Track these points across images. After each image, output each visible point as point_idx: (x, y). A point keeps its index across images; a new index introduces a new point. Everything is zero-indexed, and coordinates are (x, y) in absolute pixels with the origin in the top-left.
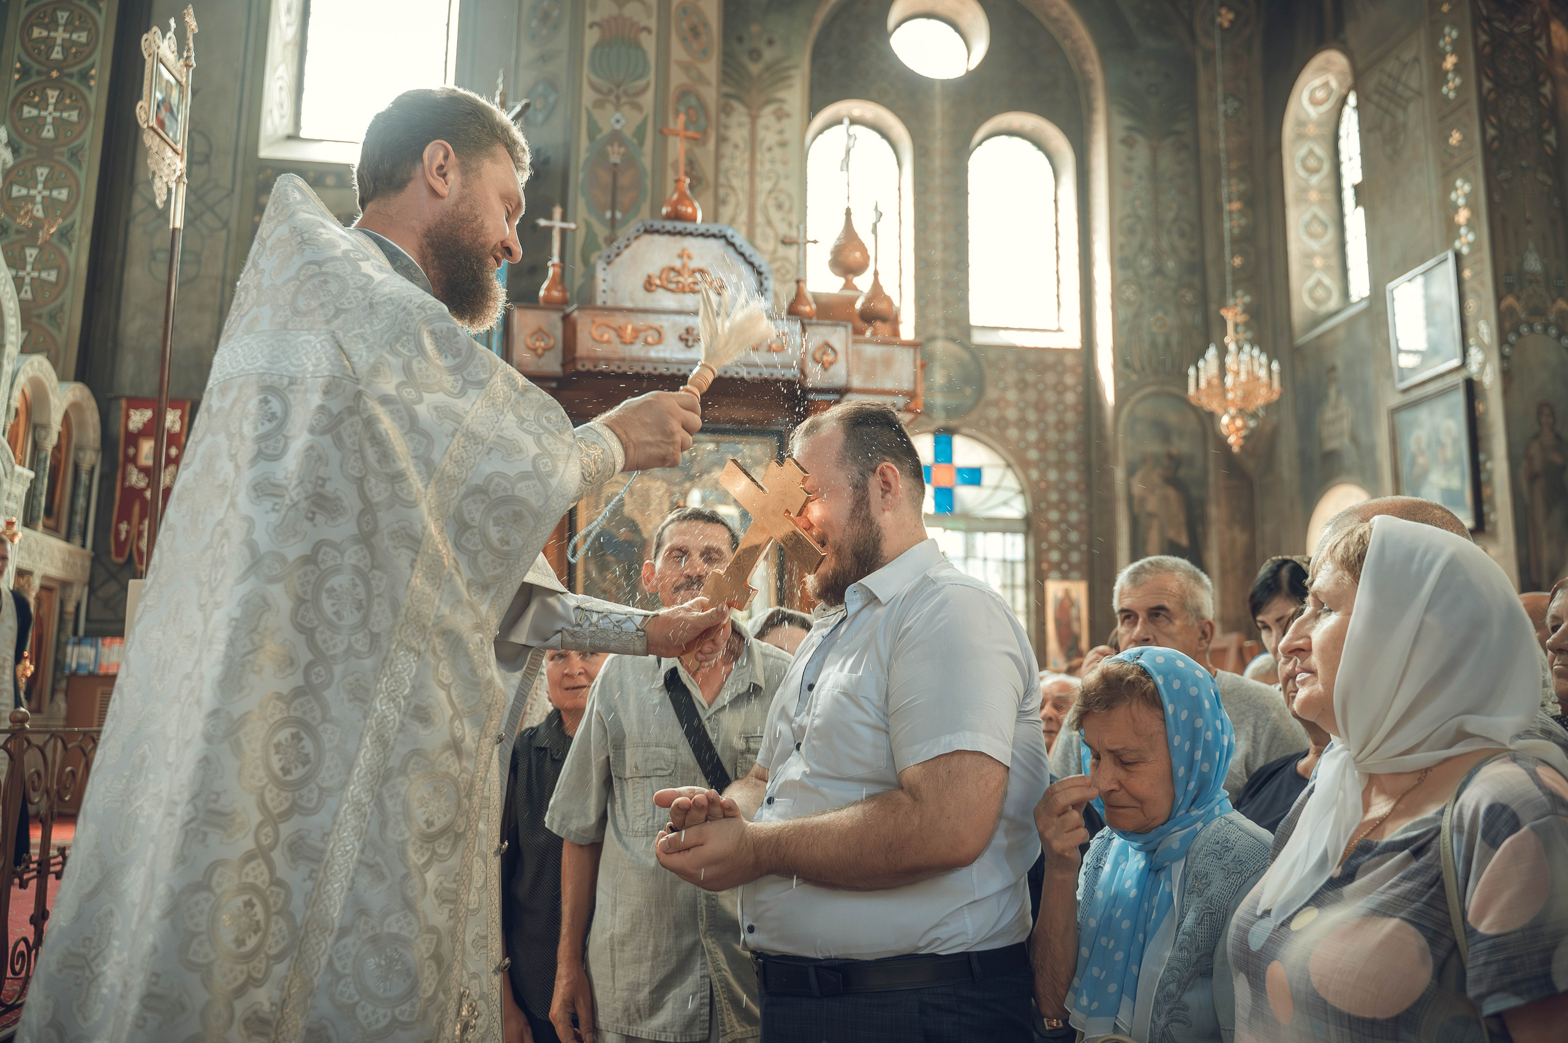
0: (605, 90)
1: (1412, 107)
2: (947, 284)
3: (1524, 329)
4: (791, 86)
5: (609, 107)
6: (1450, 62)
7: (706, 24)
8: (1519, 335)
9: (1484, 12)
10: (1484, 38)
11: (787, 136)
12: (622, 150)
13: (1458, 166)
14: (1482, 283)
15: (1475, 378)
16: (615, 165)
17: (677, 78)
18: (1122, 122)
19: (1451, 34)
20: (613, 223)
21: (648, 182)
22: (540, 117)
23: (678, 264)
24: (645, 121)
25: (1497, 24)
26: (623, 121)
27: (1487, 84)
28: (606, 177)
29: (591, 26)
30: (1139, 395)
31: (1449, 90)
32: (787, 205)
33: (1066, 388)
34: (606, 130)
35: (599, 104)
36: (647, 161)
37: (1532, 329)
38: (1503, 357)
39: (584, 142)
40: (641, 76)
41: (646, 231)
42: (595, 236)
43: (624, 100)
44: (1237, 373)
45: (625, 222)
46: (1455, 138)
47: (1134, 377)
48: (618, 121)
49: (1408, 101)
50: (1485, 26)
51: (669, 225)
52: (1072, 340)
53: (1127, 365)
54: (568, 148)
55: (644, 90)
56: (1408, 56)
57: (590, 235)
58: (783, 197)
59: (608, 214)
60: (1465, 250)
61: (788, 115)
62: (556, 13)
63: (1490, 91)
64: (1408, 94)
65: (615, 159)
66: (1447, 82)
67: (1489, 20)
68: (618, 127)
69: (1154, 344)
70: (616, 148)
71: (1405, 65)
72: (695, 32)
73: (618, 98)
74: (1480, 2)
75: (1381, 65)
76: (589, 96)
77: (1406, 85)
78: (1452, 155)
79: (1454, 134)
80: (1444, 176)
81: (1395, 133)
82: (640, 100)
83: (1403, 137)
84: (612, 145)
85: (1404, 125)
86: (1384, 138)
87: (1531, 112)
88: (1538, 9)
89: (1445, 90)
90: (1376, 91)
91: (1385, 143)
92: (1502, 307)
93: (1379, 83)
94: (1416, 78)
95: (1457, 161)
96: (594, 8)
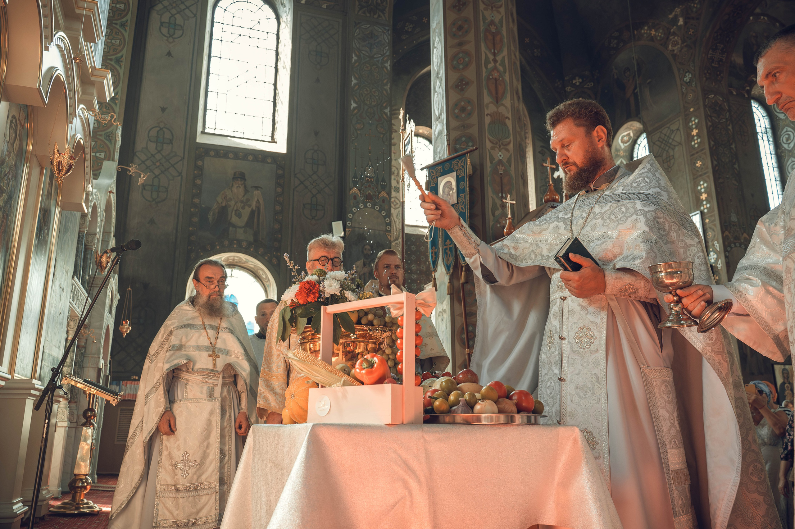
1: (677, 148)
3: (733, 245)
5: (497, 150)
6: (695, 132)
8: (731, 248)
9: (709, 113)
10: (710, 124)
12: (503, 168)
13: (701, 175)
14: (715, 225)
15: (713, 265)
16: (501, 174)
18: (539, 144)
19: (695, 121)
21: (514, 182)
24: (511, 155)
25: (714, 118)
26: (502, 156)
27: (712, 143)
28: (498, 179)
29: (487, 115)
31: (695, 143)
34: (496, 160)
35: (493, 148)
36: (513, 173)
37: (736, 246)
38: (726, 257)
39: (489, 164)
40: (507, 138)
42: (496, 204)
43: (502, 147)
46: (699, 164)
48: (500, 156)
49: (675, 146)
54: (483, 166)
55: (509, 143)
56: (674, 127)
59: (500, 195)
60: (706, 211)
62: (469, 108)
63: (714, 146)
64: (674, 143)
65: (501, 172)
66: (694, 141)
67: (711, 117)
68: (501, 158)
70: (501, 167)
71: (673, 131)
73: (500, 146)
74: (707, 109)
75: (661, 130)
76: (488, 145)
77: (673, 140)
78: (697, 171)
79: (698, 162)
80: (694, 179)
81: (668, 159)
82: (508, 147)
83: (672, 161)
84: (499, 166)
85: (673, 156)
86: (663, 161)
87: (728, 155)
88: (728, 113)
89: (693, 143)
90: (659, 141)
91: (664, 163)
92: (724, 235)
93: (660, 137)
94: (678, 137)
95: (700, 173)
96: (487, 108)
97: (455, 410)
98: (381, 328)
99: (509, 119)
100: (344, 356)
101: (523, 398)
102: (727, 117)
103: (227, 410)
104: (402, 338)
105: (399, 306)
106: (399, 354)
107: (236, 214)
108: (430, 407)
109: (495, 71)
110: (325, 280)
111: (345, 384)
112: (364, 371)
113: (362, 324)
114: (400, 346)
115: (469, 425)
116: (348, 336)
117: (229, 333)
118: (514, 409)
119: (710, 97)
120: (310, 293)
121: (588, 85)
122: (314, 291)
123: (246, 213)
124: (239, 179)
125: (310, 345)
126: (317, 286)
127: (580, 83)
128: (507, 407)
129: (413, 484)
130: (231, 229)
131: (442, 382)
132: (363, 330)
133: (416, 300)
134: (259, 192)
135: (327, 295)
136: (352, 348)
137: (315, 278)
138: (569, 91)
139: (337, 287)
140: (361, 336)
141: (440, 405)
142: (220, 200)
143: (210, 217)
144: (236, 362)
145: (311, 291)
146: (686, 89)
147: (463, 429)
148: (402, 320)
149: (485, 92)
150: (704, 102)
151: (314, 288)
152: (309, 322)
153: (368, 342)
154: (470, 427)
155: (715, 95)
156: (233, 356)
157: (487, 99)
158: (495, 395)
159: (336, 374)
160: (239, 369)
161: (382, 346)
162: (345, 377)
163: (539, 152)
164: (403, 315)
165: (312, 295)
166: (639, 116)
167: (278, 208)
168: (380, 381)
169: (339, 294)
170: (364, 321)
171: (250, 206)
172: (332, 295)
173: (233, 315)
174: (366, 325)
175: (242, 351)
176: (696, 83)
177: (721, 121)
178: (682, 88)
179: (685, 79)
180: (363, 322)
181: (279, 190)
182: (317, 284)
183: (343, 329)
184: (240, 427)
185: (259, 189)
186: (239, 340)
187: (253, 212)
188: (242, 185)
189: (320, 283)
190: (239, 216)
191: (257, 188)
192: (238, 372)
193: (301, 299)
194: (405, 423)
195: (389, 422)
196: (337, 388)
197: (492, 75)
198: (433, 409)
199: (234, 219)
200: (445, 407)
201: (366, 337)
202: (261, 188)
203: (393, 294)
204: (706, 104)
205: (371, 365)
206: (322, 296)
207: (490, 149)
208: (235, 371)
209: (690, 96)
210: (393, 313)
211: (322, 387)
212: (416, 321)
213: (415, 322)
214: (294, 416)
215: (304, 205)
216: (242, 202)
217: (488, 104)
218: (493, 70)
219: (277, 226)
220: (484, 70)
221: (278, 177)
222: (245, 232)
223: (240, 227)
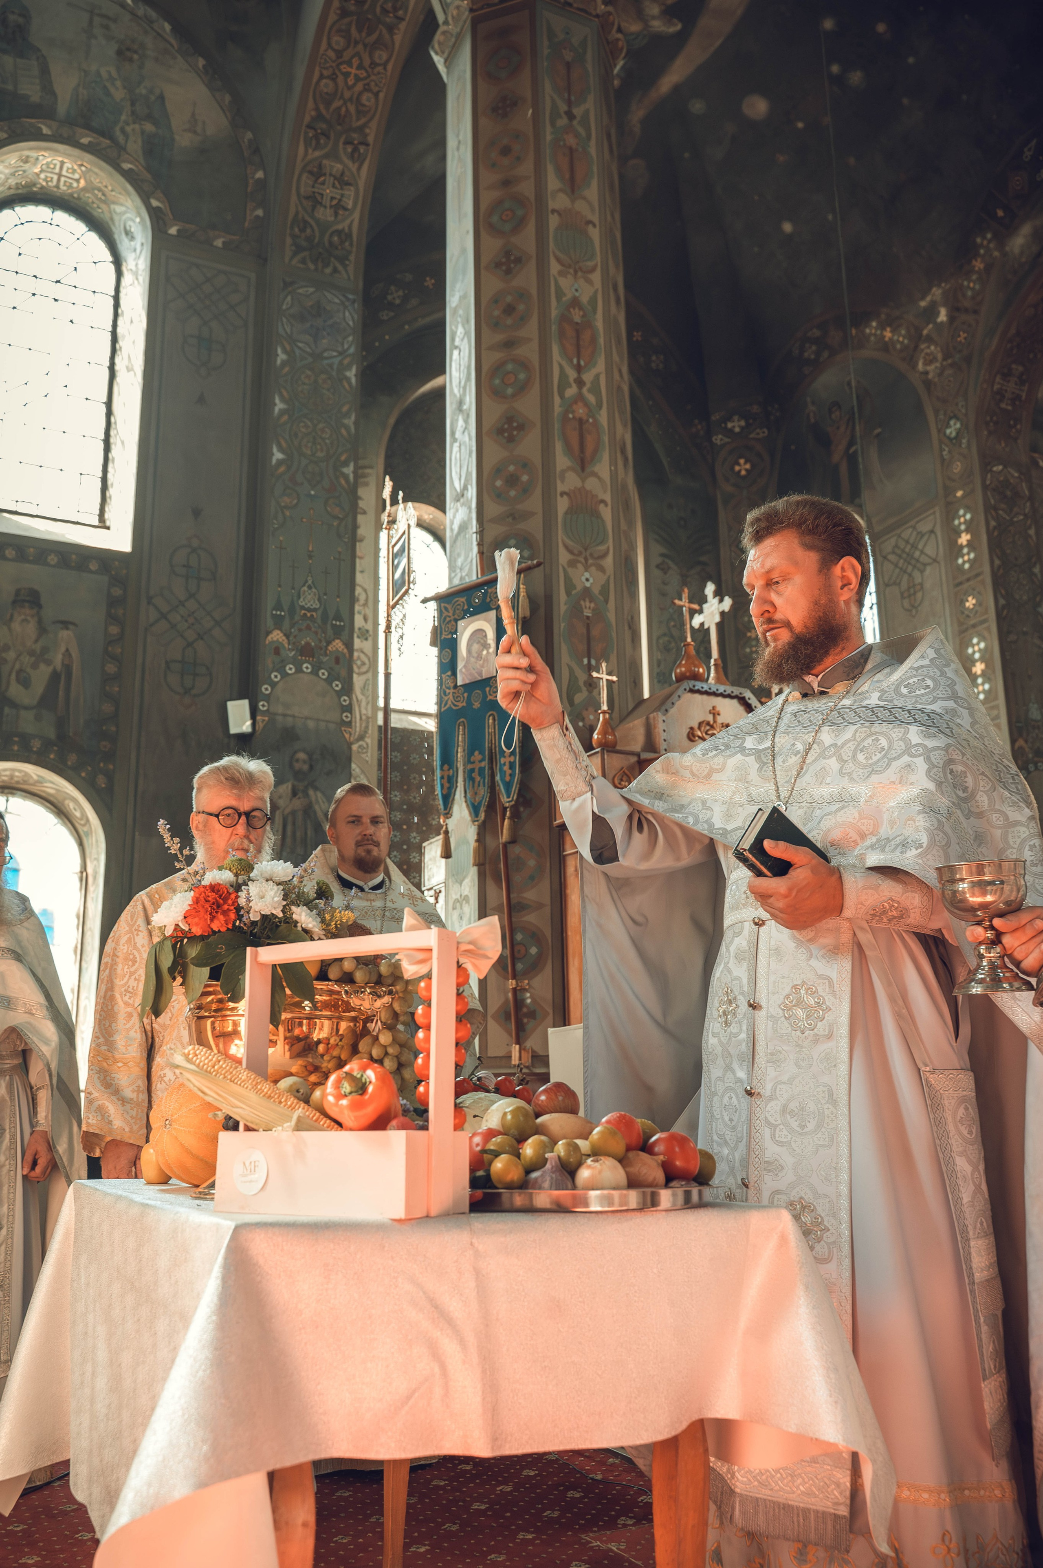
1: (928, 570)
5: (580, 567)
6: (964, 539)
9: (992, 502)
10: (993, 523)
12: (592, 605)
13: (974, 626)
16: (588, 617)
17: (624, 545)
18: (658, 549)
19: (964, 516)
20: (589, 669)
21: (614, 635)
23: (710, 718)
24: (608, 581)
25: (1001, 512)
26: (591, 580)
27: (997, 562)
28: (581, 628)
29: (562, 494)
31: (965, 560)
34: (579, 588)
35: (572, 564)
36: (612, 616)
39: (563, 597)
40: (602, 543)
41: (691, 691)
42: (576, 679)
43: (590, 561)
46: (970, 602)
48: (587, 580)
49: (925, 565)
50: (993, 513)
51: (705, 687)
55: (605, 555)
56: (924, 527)
59: (585, 661)
62: (525, 478)
63: (999, 567)
64: (924, 559)
65: (587, 613)
66: (963, 556)
67: (996, 509)
68: (588, 584)
70: (588, 604)
71: (921, 535)
73: (586, 559)
74: (989, 493)
75: (898, 531)
76: (564, 557)
77: (922, 552)
78: (968, 616)
79: (970, 599)
80: (962, 632)
81: (912, 591)
82: (603, 563)
83: (919, 595)
84: (584, 600)
85: (921, 584)
86: (902, 594)
87: (1027, 588)
88: (1028, 504)
89: (960, 561)
90: (893, 553)
91: (903, 597)
92: (1017, 745)
93: (896, 546)
94: (932, 548)
95: (972, 622)
96: (563, 480)
97: (536, 1179)
98: (370, 987)
99: (606, 505)
100: (287, 1047)
101: (677, 1149)
102: (1027, 511)
103: (7, 1127)
104: (428, 1028)
105: (421, 956)
106: (420, 1061)
107: (18, 680)
108: (481, 1173)
109: (580, 404)
110: (250, 883)
111: (300, 1127)
112: (344, 1102)
113: (329, 980)
114: (422, 1044)
115: (568, 1215)
116: (298, 1005)
117: (13, 962)
118: (660, 1176)
119: (995, 469)
120: (217, 912)
121: (758, 434)
122: (226, 907)
123: (40, 677)
124: (27, 605)
125: (213, 1023)
126: (233, 896)
127: (742, 428)
128: (644, 1170)
129: (449, 1347)
130: (7, 710)
131: (505, 1114)
132: (331, 992)
133: (458, 943)
134: (69, 632)
135: (254, 917)
136: (304, 1028)
137: (226, 876)
138: (719, 442)
139: (276, 899)
140: (326, 1005)
141: (506, 1169)
144: (27, 1023)
145: (219, 906)
146: (950, 452)
147: (555, 1222)
148: (429, 988)
149: (559, 447)
150: (984, 481)
151: (225, 900)
152: (215, 975)
153: (341, 1018)
154: (568, 1219)
155: (1005, 467)
156: (21, 1010)
157: (562, 461)
158: (619, 1146)
159: (280, 1102)
160: (35, 1039)
161: (371, 1026)
162: (301, 1110)
163: (658, 566)
164: (428, 976)
165: (221, 917)
166: (857, 501)
167: (111, 668)
168: (380, 1123)
169: (281, 915)
170: (333, 973)
171: (48, 662)
172: (264, 917)
173: (22, 921)
174: (339, 981)
175: (42, 1000)
176: (969, 441)
177: (1015, 519)
178: (941, 450)
179: (948, 431)
180: (331, 975)
181: (114, 630)
182: (231, 890)
183: (288, 991)
184: (34, 1164)
185: (71, 627)
186: (34, 975)
187: (55, 677)
188: (33, 616)
189: (238, 888)
190: (25, 682)
191: (66, 624)
192: (33, 1046)
193: (197, 924)
194: (433, 1213)
195: (401, 1214)
196: (284, 1133)
197: (573, 412)
198: (488, 1177)
199: (15, 690)
200: (515, 1174)
201: (337, 1007)
202: (74, 624)
203: (407, 930)
204: (988, 482)
205: (361, 1088)
206: (244, 919)
207: (566, 566)
208: (26, 1044)
209: (958, 467)
210: (407, 970)
211: (248, 1129)
212: (458, 990)
213: (455, 991)
214: (169, 1166)
215: (167, 663)
216: (32, 653)
217: (563, 472)
218: (576, 402)
219: (108, 708)
220: (557, 400)
221: (113, 603)
222: (38, 718)
223: (26, 708)
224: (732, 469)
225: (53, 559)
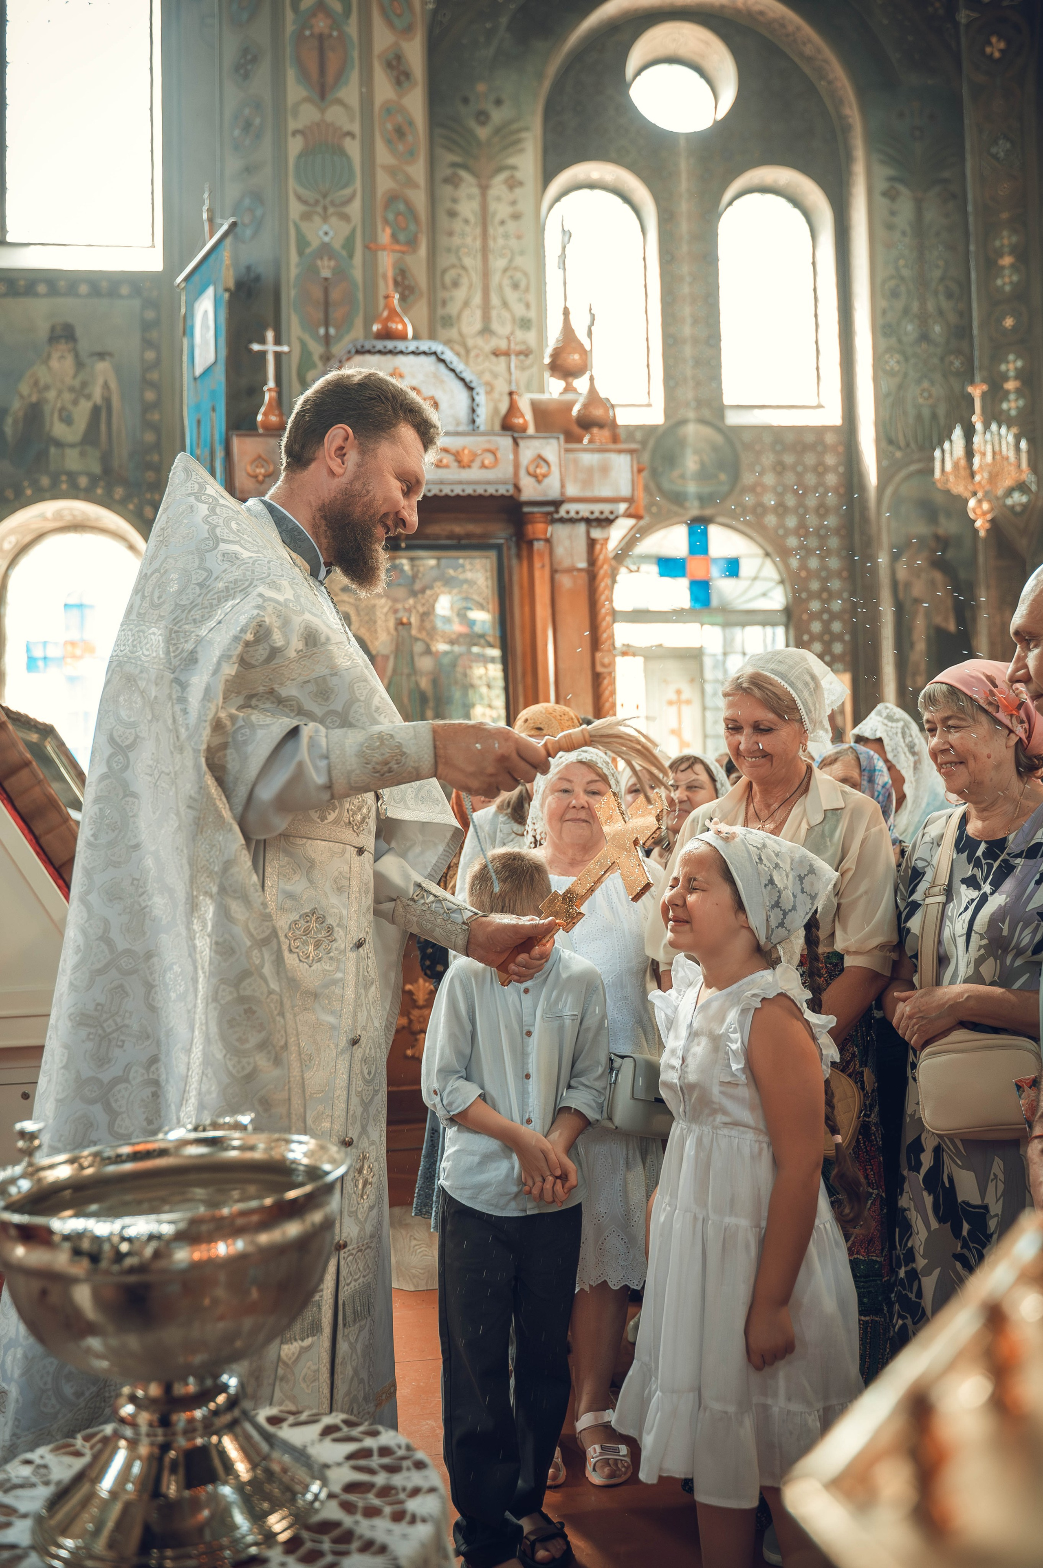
0: (312, 201)
2: (698, 362)
4: (522, 150)
5: (317, 219)
7: (411, 123)
11: (520, 207)
12: (332, 263)
16: (326, 279)
17: (384, 184)
18: (883, 172)
20: (327, 340)
21: (360, 296)
22: (249, 232)
24: (354, 231)
26: (331, 233)
28: (317, 293)
29: (294, 133)
30: (903, 474)
32: (523, 284)
33: (827, 469)
34: (315, 244)
35: (306, 216)
36: (357, 273)
39: (294, 258)
40: (346, 186)
41: (358, 352)
42: (310, 354)
43: (331, 210)
44: (984, 454)
45: (339, 337)
47: (898, 454)
48: (326, 233)
51: (380, 345)
52: (833, 417)
53: (891, 442)
54: (278, 265)
55: (350, 199)
57: (305, 353)
58: (518, 275)
59: (322, 331)
61: (521, 184)
65: (326, 273)
68: (326, 239)
69: (919, 417)
70: (326, 262)
72: (400, 132)
73: (325, 209)
76: (295, 209)
82: (347, 210)
84: (322, 258)
96: (295, 115)
99: (353, 136)
107: (61, 419)
109: (321, 15)
123: (82, 412)
124: (62, 340)
130: (53, 450)
134: (106, 364)
142: (24, 388)
143: (8, 430)
149: (291, 74)
157: (295, 91)
167: (150, 396)
171: (89, 397)
181: (150, 355)
185: (107, 358)
187: (96, 410)
188: (69, 351)
190: (68, 420)
191: (101, 356)
197: (311, 27)
199: (59, 430)
202: (110, 354)
207: (298, 221)
216: (72, 389)
217: (297, 105)
218: (314, 15)
219: (150, 437)
220: (290, 15)
221: (146, 326)
222: (83, 454)
223: (72, 446)
224: (983, 52)
225: (83, 289)
